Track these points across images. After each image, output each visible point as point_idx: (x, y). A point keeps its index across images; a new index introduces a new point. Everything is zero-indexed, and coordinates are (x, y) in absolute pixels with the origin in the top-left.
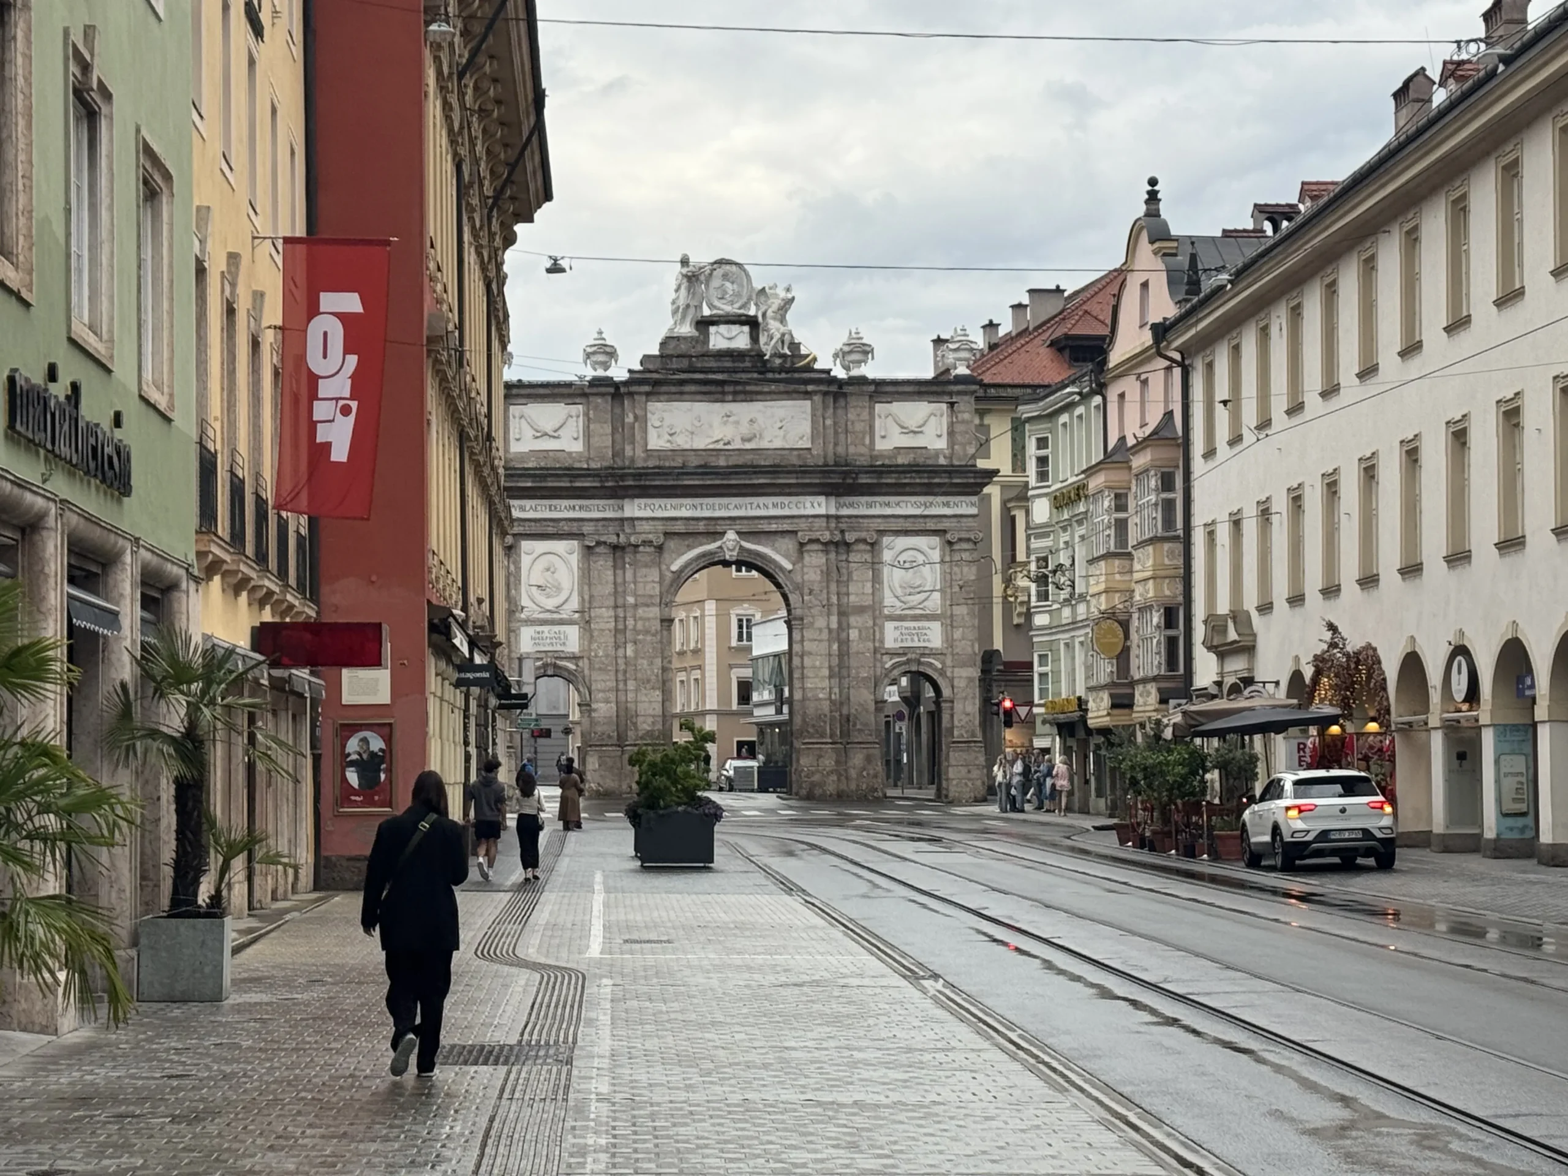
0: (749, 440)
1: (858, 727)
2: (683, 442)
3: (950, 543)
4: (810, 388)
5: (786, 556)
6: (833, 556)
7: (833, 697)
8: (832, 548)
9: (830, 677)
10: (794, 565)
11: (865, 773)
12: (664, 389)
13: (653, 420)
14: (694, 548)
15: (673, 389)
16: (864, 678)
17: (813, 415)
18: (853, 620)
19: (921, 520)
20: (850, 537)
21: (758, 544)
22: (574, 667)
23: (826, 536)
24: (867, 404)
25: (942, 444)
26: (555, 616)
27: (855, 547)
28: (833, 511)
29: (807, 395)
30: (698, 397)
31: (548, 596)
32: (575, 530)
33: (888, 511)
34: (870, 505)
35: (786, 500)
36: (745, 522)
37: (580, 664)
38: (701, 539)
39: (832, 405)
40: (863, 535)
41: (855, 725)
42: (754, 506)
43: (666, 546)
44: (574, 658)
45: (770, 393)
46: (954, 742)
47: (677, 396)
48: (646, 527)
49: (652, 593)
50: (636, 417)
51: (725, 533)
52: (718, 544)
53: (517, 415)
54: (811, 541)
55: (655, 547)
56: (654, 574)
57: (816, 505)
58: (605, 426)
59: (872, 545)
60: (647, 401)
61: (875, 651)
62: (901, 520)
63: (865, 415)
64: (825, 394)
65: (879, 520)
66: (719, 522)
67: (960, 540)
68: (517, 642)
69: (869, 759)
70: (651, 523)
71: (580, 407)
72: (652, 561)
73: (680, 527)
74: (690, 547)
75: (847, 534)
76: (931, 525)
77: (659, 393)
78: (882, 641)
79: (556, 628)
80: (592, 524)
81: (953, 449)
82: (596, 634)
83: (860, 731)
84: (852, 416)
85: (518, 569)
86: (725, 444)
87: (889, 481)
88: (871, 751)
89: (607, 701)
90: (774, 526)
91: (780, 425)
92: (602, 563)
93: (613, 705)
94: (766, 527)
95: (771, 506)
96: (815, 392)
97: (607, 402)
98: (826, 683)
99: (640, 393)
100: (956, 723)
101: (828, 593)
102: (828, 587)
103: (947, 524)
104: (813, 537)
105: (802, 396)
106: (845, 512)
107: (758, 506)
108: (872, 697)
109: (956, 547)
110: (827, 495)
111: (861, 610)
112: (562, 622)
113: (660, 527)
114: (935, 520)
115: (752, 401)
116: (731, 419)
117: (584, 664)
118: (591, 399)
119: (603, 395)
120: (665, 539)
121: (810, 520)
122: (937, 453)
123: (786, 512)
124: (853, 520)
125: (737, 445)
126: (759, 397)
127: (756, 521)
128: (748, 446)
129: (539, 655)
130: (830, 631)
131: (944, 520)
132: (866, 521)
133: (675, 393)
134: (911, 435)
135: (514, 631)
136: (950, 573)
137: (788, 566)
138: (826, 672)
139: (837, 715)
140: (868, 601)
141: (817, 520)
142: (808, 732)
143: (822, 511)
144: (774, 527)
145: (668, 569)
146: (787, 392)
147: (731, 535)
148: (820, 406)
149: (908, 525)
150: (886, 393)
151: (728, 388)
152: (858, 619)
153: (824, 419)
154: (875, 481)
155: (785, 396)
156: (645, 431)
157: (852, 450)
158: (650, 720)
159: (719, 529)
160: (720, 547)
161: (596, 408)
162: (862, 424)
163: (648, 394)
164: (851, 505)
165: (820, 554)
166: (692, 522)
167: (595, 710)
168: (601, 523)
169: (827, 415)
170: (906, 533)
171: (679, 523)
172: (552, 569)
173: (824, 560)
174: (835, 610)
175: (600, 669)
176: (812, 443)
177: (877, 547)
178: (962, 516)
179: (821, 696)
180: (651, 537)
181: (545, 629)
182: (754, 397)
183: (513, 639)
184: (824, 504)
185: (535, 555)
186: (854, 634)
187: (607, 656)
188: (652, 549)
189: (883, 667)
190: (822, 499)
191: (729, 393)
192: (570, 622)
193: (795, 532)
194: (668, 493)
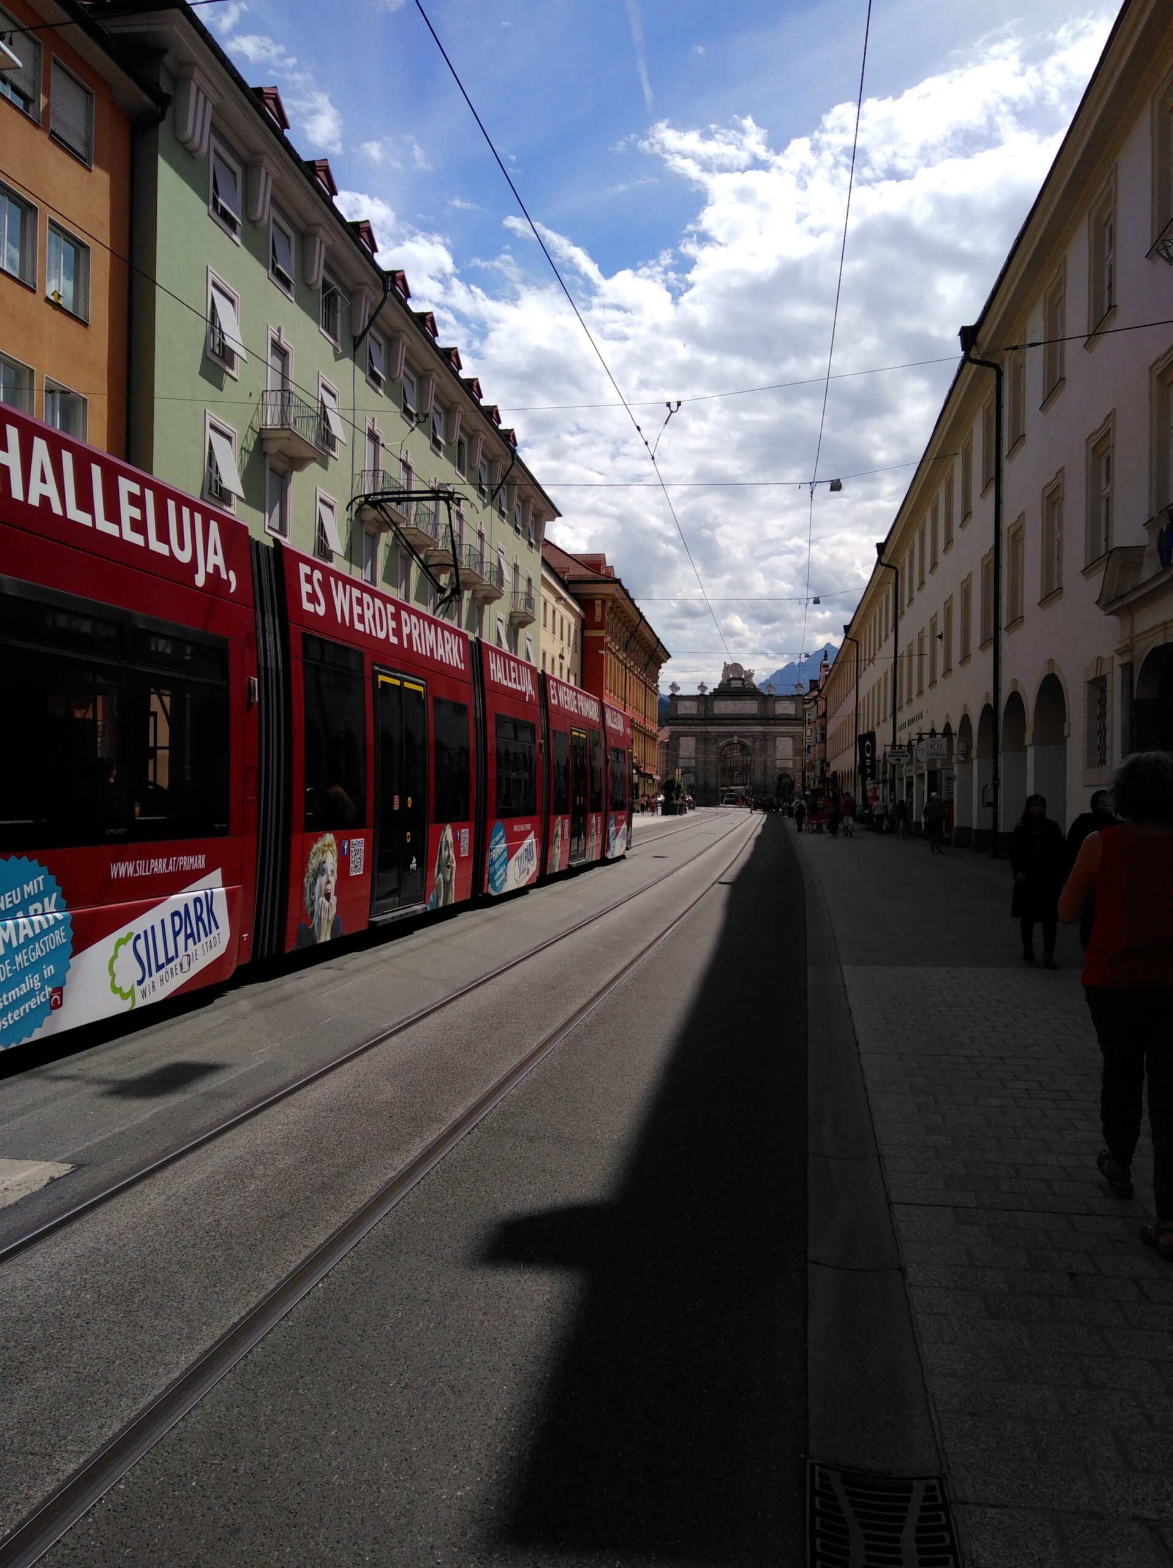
2: (724, 711)
3: (795, 739)
5: (750, 742)
7: (762, 780)
8: (763, 740)
10: (752, 744)
13: (716, 706)
14: (725, 739)
16: (770, 775)
17: (759, 704)
18: (768, 759)
19: (787, 733)
23: (762, 737)
25: (794, 713)
26: (688, 756)
27: (769, 741)
28: (763, 730)
30: (729, 700)
31: (686, 751)
32: (694, 734)
33: (778, 730)
34: (773, 728)
35: (751, 727)
36: (739, 733)
38: (727, 737)
40: (771, 737)
42: (742, 728)
43: (718, 739)
44: (694, 768)
45: (746, 699)
48: (713, 734)
49: (714, 751)
50: (711, 705)
51: (734, 736)
52: (732, 739)
53: (680, 704)
55: (715, 739)
57: (758, 728)
58: (703, 707)
59: (774, 740)
61: (774, 768)
62: (782, 733)
63: (772, 704)
64: (762, 699)
65: (775, 733)
71: (696, 702)
72: (714, 743)
75: (767, 737)
76: (790, 734)
77: (718, 698)
78: (775, 765)
81: (797, 714)
82: (699, 762)
84: (769, 705)
85: (679, 744)
86: (734, 712)
87: (779, 722)
90: (747, 734)
91: (749, 707)
92: (701, 743)
93: (703, 781)
95: (747, 728)
96: (759, 698)
98: (760, 776)
99: (712, 699)
103: (795, 734)
104: (758, 737)
105: (755, 699)
106: (767, 730)
108: (773, 779)
110: (762, 725)
111: (770, 757)
112: (690, 758)
113: (717, 734)
115: (741, 700)
116: (737, 705)
117: (696, 770)
118: (700, 700)
119: (703, 699)
122: (792, 715)
123: (751, 730)
124: (768, 733)
125: (738, 712)
127: (742, 733)
128: (741, 712)
129: (684, 767)
132: (772, 733)
133: (722, 698)
134: (785, 710)
140: (772, 754)
141: (759, 732)
145: (719, 745)
147: (736, 736)
150: (779, 699)
154: (775, 722)
155: (750, 699)
156: (714, 708)
157: (768, 714)
158: (712, 785)
162: (772, 707)
163: (715, 699)
165: (759, 741)
166: (725, 733)
167: (698, 782)
168: (701, 732)
169: (762, 704)
170: (783, 736)
171: (722, 733)
172: (688, 744)
175: (700, 771)
176: (759, 712)
179: (759, 779)
181: (686, 760)
184: (761, 728)
185: (683, 741)
186: (768, 763)
187: (702, 768)
189: (775, 772)
191: (736, 699)
192: (693, 759)
193: (753, 736)
194: (719, 725)
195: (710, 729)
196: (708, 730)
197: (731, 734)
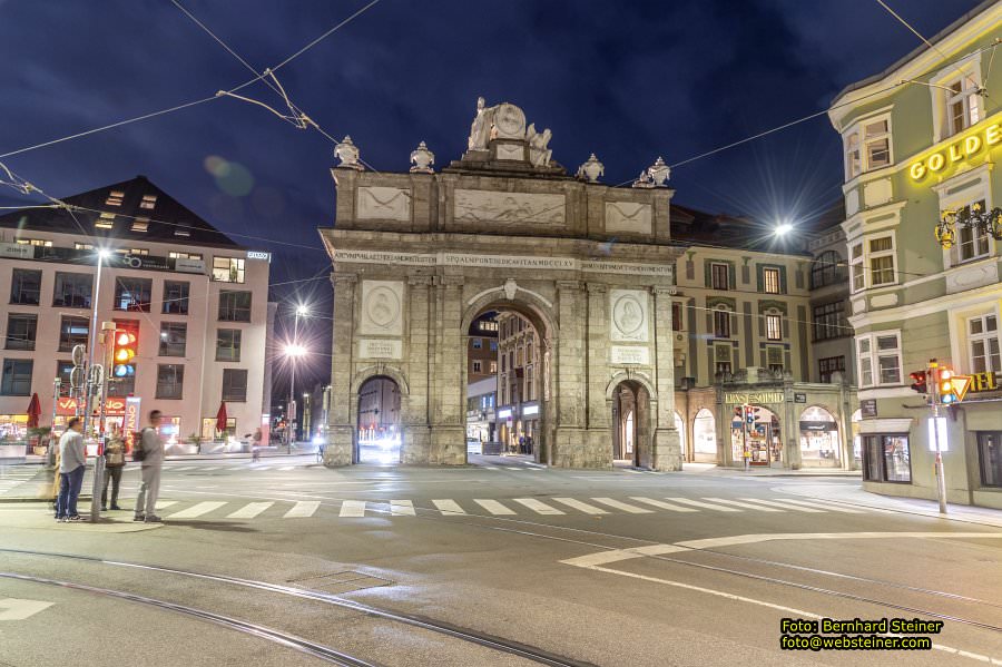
0: (524, 218)
1: (595, 417)
2: (479, 216)
3: (655, 295)
4: (565, 186)
5: (548, 299)
6: (579, 299)
8: (578, 293)
11: (600, 450)
12: (467, 180)
13: (459, 200)
16: (599, 384)
17: (568, 204)
18: (592, 343)
19: (636, 279)
20: (590, 287)
21: (530, 289)
22: (398, 370)
23: (576, 284)
24: (601, 201)
25: (648, 231)
27: (592, 294)
28: (579, 269)
29: (563, 190)
30: (490, 187)
31: (381, 318)
32: (402, 274)
33: (615, 271)
34: (602, 267)
35: (549, 259)
36: (521, 273)
37: (403, 368)
38: (489, 284)
39: (579, 199)
40: (599, 286)
41: (593, 415)
42: (527, 262)
43: (465, 287)
44: (398, 363)
46: (659, 429)
47: (476, 186)
48: (452, 272)
49: (455, 319)
50: (447, 199)
51: (507, 280)
52: (502, 288)
54: (565, 287)
56: (456, 306)
57: (568, 263)
58: (425, 204)
59: (604, 293)
60: (455, 188)
61: (606, 365)
62: (623, 277)
63: (599, 208)
64: (575, 191)
65: (609, 277)
66: (503, 272)
68: (357, 351)
69: (603, 439)
70: (456, 270)
71: (408, 190)
72: (455, 297)
73: (475, 274)
74: (483, 289)
75: (588, 285)
76: (642, 282)
77: (463, 183)
78: (610, 359)
80: (414, 270)
81: (656, 234)
82: (413, 347)
83: (596, 420)
84: (591, 208)
85: (360, 299)
88: (605, 434)
89: (421, 395)
92: (420, 297)
93: (425, 397)
94: (534, 277)
95: (538, 262)
96: (568, 190)
97: (427, 188)
98: (574, 386)
99: (450, 182)
100: (660, 416)
101: (576, 324)
102: (576, 320)
103: (653, 282)
104: (567, 285)
105: (559, 191)
106: (587, 270)
107: (530, 262)
108: (604, 397)
109: (659, 297)
110: (576, 257)
111: (597, 336)
112: (390, 338)
113: (462, 273)
114: (645, 279)
119: (424, 183)
120: (465, 282)
121: (565, 273)
122: (645, 236)
123: (549, 267)
124: (592, 276)
127: (528, 272)
129: (372, 361)
130: (577, 350)
131: (651, 279)
132: (601, 277)
133: (474, 184)
135: (355, 343)
136: (655, 315)
137: (549, 304)
140: (601, 332)
141: (569, 273)
142: (562, 419)
143: (573, 268)
144: (540, 277)
146: (549, 188)
148: (571, 198)
149: (628, 282)
150: (613, 195)
152: (596, 343)
154: (608, 248)
156: (453, 206)
157: (591, 230)
158: (451, 408)
159: (503, 277)
161: (419, 191)
163: (455, 183)
164: (591, 266)
165: (571, 297)
168: (420, 270)
170: (625, 286)
171: (475, 271)
172: (384, 299)
173: (573, 300)
174: (580, 337)
175: (416, 372)
176: (566, 222)
177: (606, 295)
178: (662, 277)
179: (571, 394)
180: (455, 279)
181: (377, 342)
183: (354, 349)
184: (574, 264)
186: (592, 353)
187: (421, 362)
188: (456, 288)
189: (611, 376)
192: (397, 338)
193: (554, 281)
194: (468, 248)
195: (442, 258)
196: (439, 262)
197: (499, 277)
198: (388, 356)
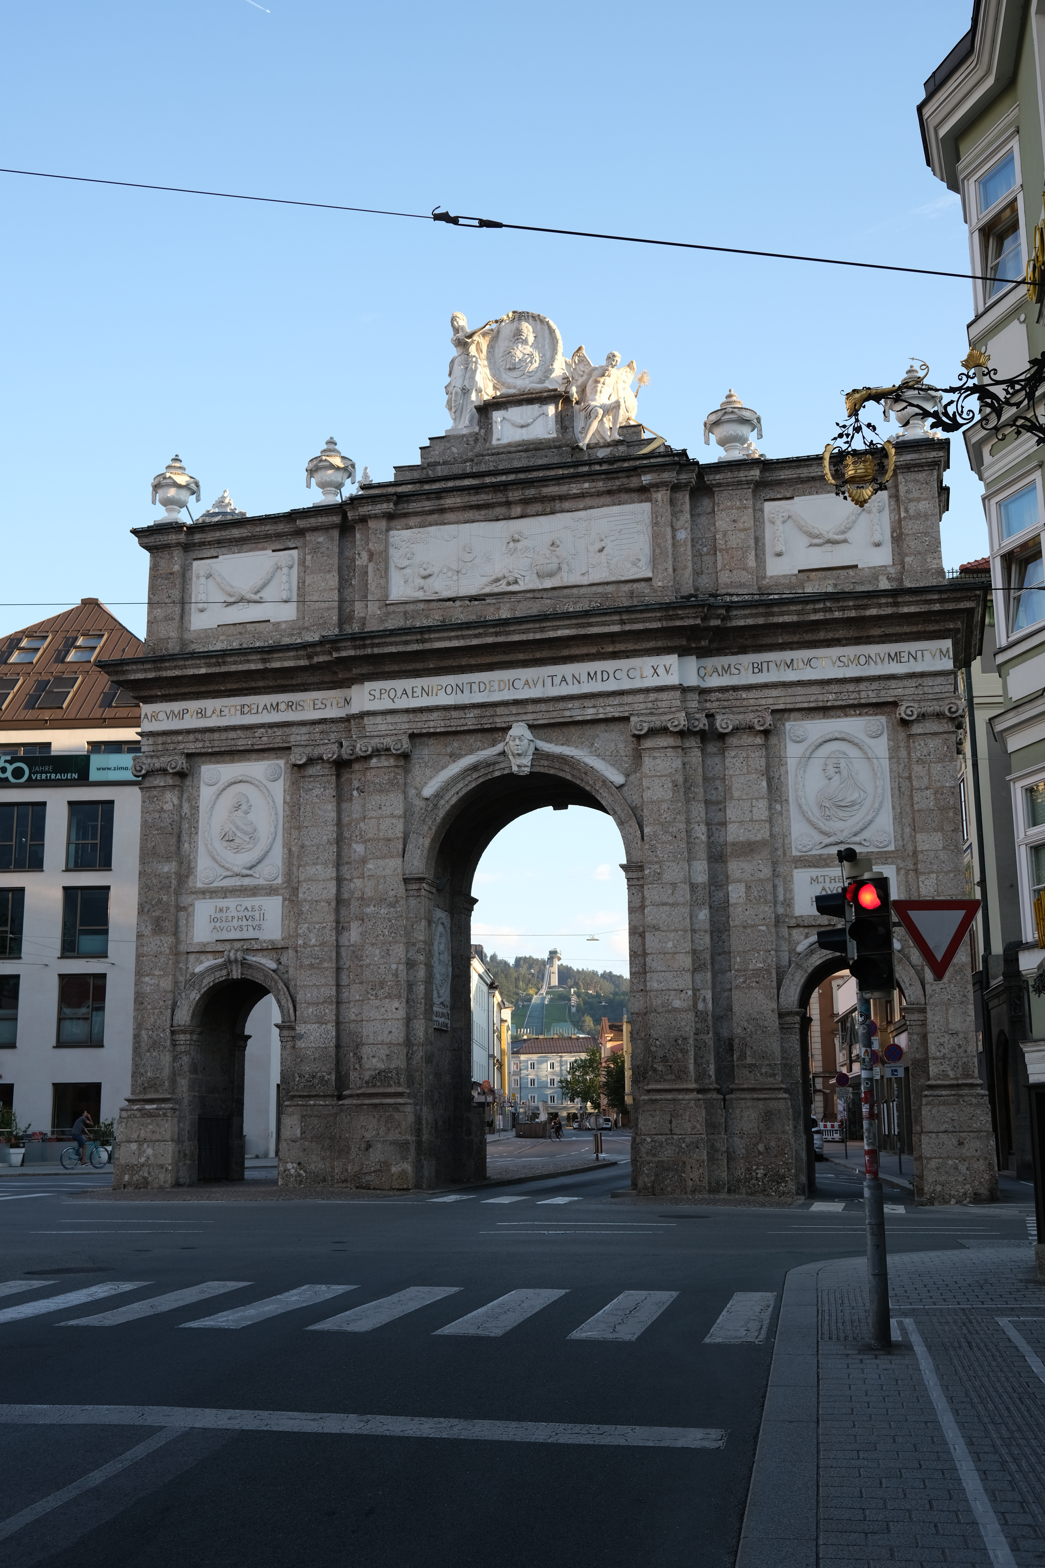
0: (551, 575)
1: (749, 1060)
2: (444, 587)
3: (905, 723)
4: (646, 479)
5: (614, 764)
6: (695, 756)
7: (701, 1006)
8: (693, 743)
9: (697, 968)
10: (627, 776)
11: (761, 1147)
12: (414, 506)
13: (396, 557)
14: (460, 756)
15: (428, 505)
16: (757, 972)
17: (655, 524)
18: (735, 867)
19: (851, 687)
20: (723, 723)
21: (566, 743)
22: (273, 966)
23: (680, 720)
24: (750, 503)
25: (883, 557)
26: (246, 881)
27: (733, 741)
28: (692, 680)
29: (644, 491)
30: (470, 514)
31: (238, 850)
32: (278, 743)
33: (791, 676)
34: (758, 668)
35: (609, 665)
36: (543, 707)
37: (284, 960)
38: (471, 739)
39: (687, 507)
40: (750, 718)
41: (743, 1056)
42: (557, 680)
43: (415, 756)
44: (275, 949)
45: (582, 496)
46: (931, 1087)
47: (435, 517)
48: (381, 725)
49: (390, 835)
50: (371, 555)
51: (510, 728)
52: (499, 748)
53: (202, 573)
54: (653, 732)
55: (398, 756)
56: (394, 803)
57: (661, 670)
58: (328, 576)
59: (766, 733)
60: (388, 530)
61: (778, 921)
62: (815, 689)
63: (747, 519)
64: (675, 488)
65: (775, 693)
66: (500, 710)
67: (923, 717)
68: (189, 925)
69: (768, 1117)
70: (390, 718)
71: (295, 552)
72: (391, 782)
73: (435, 723)
74: (455, 757)
75: (719, 718)
76: (869, 694)
77: (406, 515)
78: (788, 903)
79: (249, 902)
80: (304, 730)
81: (902, 563)
82: (306, 908)
83: (752, 1067)
84: (722, 522)
85: (195, 808)
86: (509, 584)
87: (787, 619)
88: (773, 1105)
89: (321, 1021)
90: (591, 711)
91: (598, 546)
92: (317, 792)
93: (331, 1028)
94: (577, 712)
95: (584, 678)
96: (656, 486)
97: (332, 540)
98: (685, 981)
99: (376, 517)
100: (932, 1049)
101: (688, 822)
102: (688, 811)
103: (900, 692)
104: (658, 724)
105: (635, 496)
106: (714, 682)
107: (564, 679)
108: (774, 1005)
109: (916, 729)
110: (683, 652)
111: (748, 849)
112: (253, 891)
113: (404, 724)
114: (875, 685)
115: (552, 513)
116: (519, 545)
117: (288, 958)
118: (309, 537)
119: (325, 529)
120: (413, 746)
121: (652, 696)
122: (876, 572)
123: (611, 686)
124: (731, 695)
125: (529, 582)
126: (567, 505)
127: (561, 705)
128: (548, 584)
129: (220, 947)
130: (693, 887)
131: (893, 684)
132: (753, 694)
133: (431, 512)
134: (828, 547)
135: (185, 909)
136: (910, 778)
137: (618, 778)
138: (686, 961)
139: (709, 1038)
140: (762, 833)
141: (664, 695)
142: (655, 1070)
143: (673, 680)
144: (590, 713)
145: (419, 795)
146: (609, 492)
147: (519, 730)
148: (666, 511)
149: (830, 698)
150: (780, 483)
151: (515, 495)
152: (744, 865)
153: (674, 530)
154: (761, 621)
155: (607, 499)
156: (384, 573)
157: (724, 578)
158: (383, 1051)
159: (500, 722)
160: (503, 753)
161: (315, 551)
162: (742, 535)
163: (390, 517)
164: (726, 670)
165: (670, 752)
166: (454, 714)
167: (301, 1037)
168: (318, 728)
169: (679, 524)
170: (824, 711)
171: (435, 715)
172: (244, 807)
173: (678, 763)
174: (701, 852)
175: (312, 966)
176: (654, 568)
177: (773, 740)
178: (922, 675)
179: (677, 1003)
180: (388, 741)
181: (230, 903)
182: (558, 505)
183: (182, 922)
184: (675, 668)
185: (220, 786)
186: (736, 893)
187: (323, 944)
188: (392, 762)
189: (792, 951)
190: (672, 660)
191: (516, 503)
192: (271, 891)
193: (626, 719)
196: (355, 705)
197: (491, 723)
198: (250, 934)
